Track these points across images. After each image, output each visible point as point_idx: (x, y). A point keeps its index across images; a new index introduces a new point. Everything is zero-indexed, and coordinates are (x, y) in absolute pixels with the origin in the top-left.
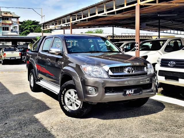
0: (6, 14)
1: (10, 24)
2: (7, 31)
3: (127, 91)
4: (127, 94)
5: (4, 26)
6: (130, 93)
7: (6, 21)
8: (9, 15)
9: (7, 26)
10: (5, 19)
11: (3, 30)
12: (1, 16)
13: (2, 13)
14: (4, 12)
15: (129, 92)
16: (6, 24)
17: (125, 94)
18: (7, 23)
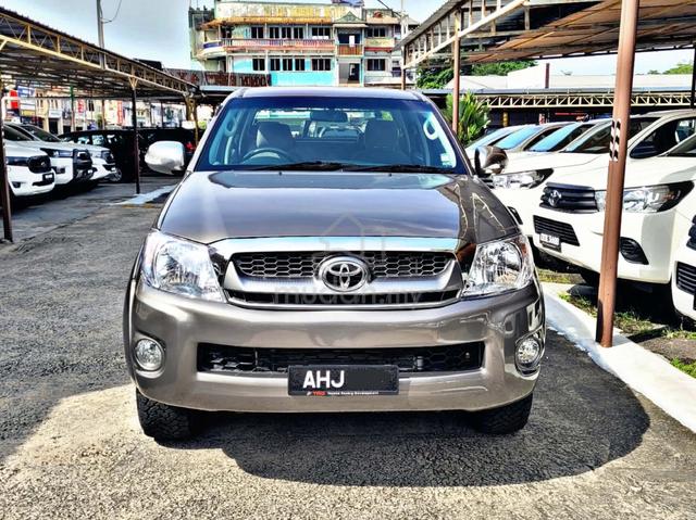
0: (380, 16)
1: (389, 51)
2: (380, 73)
3: (309, 374)
4: (305, 386)
5: (372, 56)
6: (323, 383)
7: (379, 41)
8: (387, 19)
9: (380, 56)
10: (376, 35)
11: (369, 69)
12: (364, 25)
13: (368, 16)
14: (372, 10)
15: (319, 379)
16: (376, 50)
17: (296, 387)
18: (383, 46)
